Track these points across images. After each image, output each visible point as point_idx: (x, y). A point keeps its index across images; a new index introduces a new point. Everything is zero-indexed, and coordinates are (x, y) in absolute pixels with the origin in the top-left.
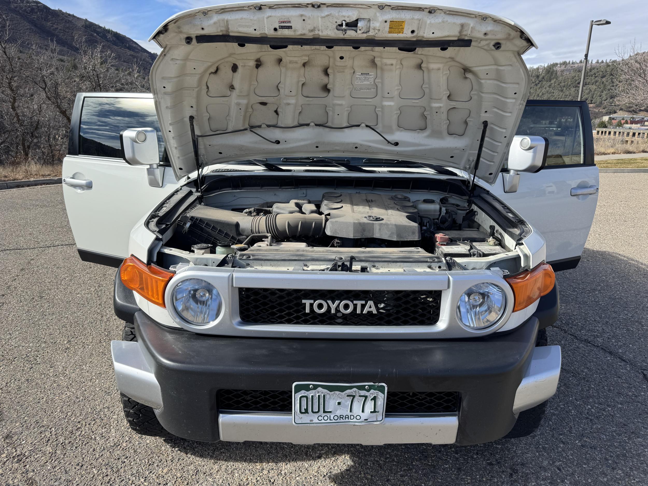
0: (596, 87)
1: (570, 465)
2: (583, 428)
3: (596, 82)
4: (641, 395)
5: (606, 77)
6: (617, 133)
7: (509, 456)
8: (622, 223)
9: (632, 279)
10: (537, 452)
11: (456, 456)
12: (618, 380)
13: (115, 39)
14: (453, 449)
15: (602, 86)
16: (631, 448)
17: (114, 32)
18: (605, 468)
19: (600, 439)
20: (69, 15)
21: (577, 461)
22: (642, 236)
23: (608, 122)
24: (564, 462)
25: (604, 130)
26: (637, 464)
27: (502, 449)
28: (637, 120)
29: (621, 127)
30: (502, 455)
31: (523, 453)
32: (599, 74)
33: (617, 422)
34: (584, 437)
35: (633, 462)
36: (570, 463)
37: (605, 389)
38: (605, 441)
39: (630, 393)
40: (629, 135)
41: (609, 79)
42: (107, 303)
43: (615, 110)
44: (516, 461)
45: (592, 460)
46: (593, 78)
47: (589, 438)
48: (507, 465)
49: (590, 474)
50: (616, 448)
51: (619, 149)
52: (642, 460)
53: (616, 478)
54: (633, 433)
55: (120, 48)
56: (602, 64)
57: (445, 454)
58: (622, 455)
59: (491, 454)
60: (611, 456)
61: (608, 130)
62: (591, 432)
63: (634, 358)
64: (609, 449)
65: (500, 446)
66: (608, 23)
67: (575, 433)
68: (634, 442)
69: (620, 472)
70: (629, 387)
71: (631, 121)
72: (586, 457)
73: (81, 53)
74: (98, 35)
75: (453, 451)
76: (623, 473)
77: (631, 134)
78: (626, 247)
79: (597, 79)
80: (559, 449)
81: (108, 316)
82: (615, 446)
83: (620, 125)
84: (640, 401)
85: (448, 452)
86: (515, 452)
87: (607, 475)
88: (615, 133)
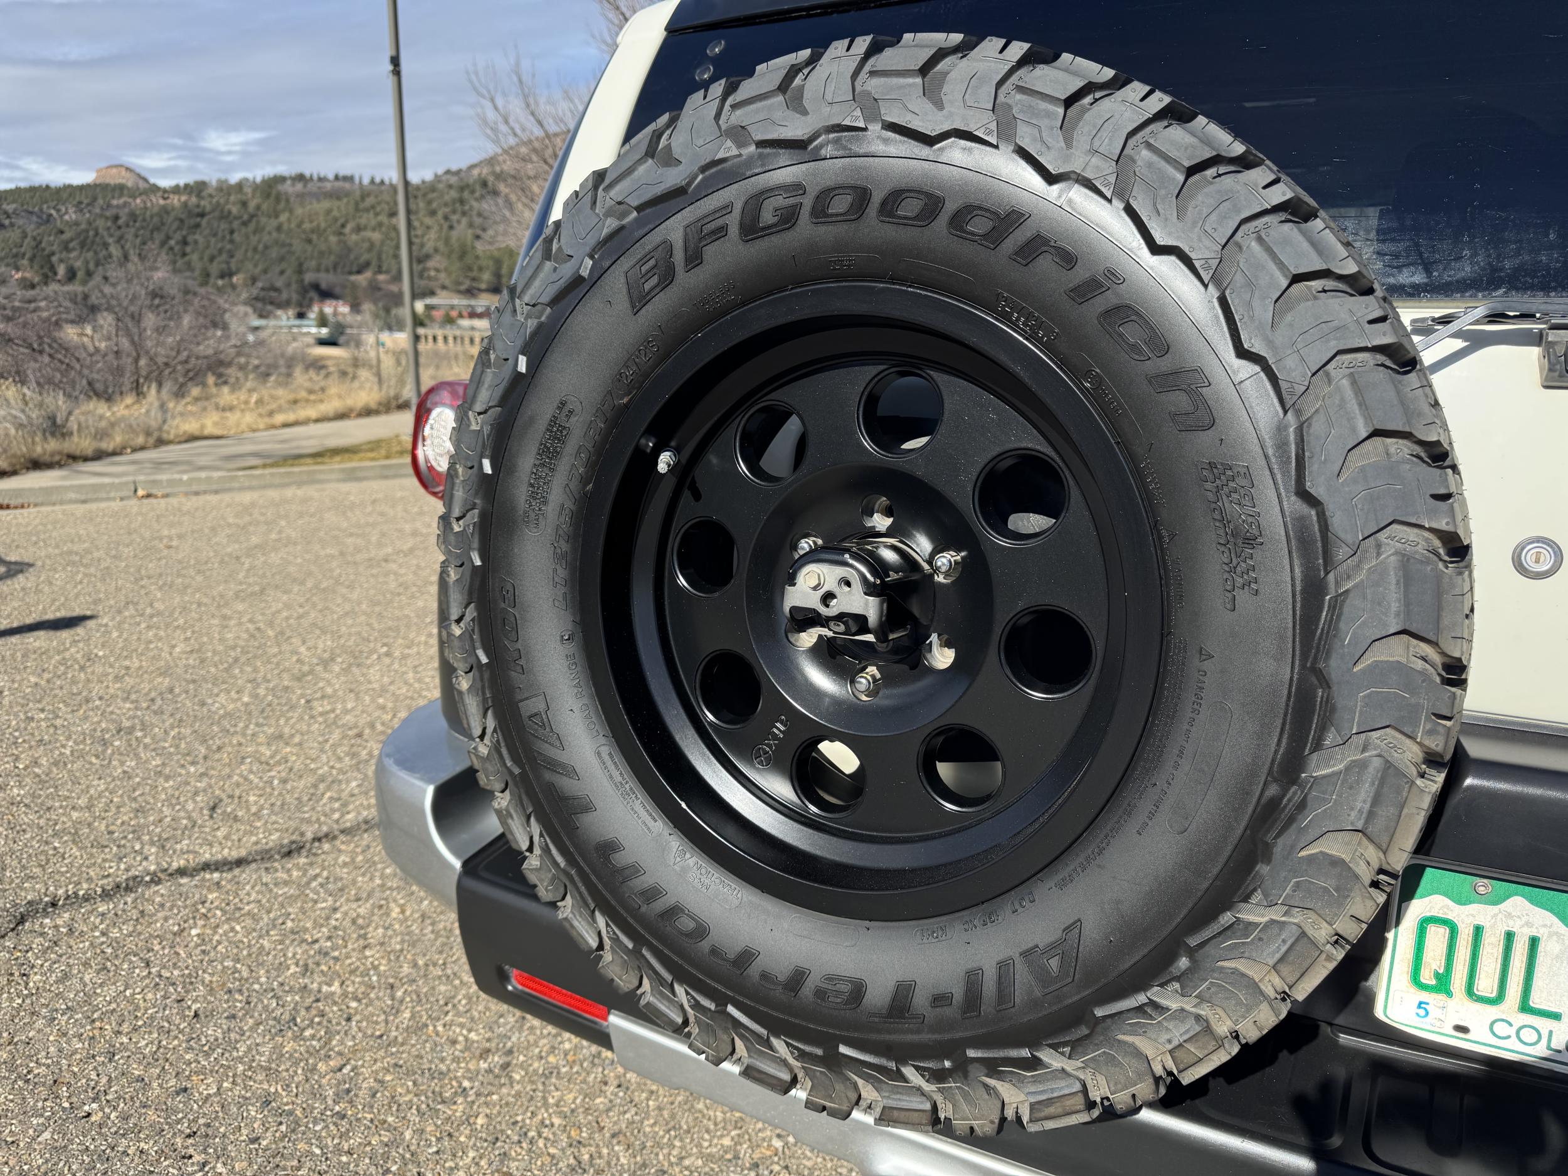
6: (450, 339)
23: (425, 314)
28: (478, 310)
29: (453, 326)
32: (380, 207)
43: (433, 288)
61: (429, 332)
71: (468, 312)
88: (445, 338)
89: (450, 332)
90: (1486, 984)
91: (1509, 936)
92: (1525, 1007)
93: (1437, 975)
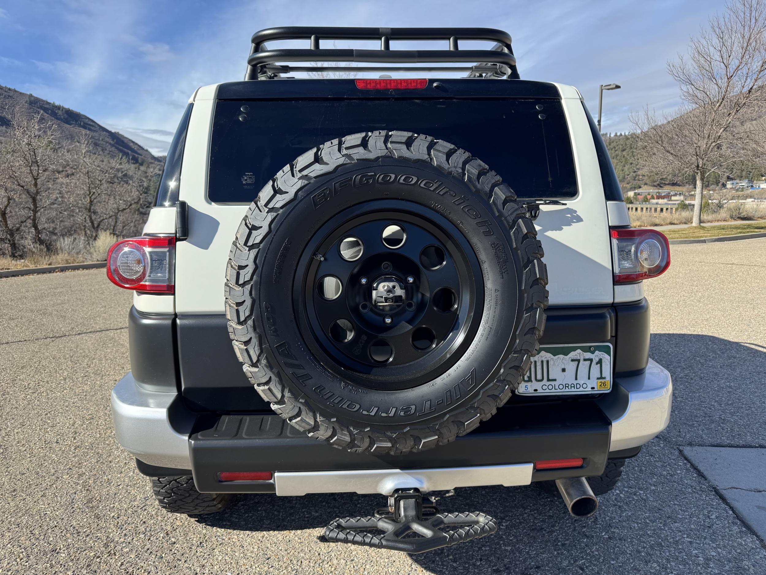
0: (618, 161)
1: (595, 563)
2: (611, 517)
3: (617, 156)
4: (678, 474)
5: (627, 151)
6: (644, 209)
7: (521, 559)
8: (650, 293)
9: (663, 350)
10: (555, 550)
11: (455, 565)
12: (650, 459)
13: (66, 116)
14: (451, 557)
15: (623, 160)
16: (667, 536)
17: (65, 108)
18: (637, 563)
19: (631, 528)
20: (10, 89)
21: (604, 557)
22: (673, 305)
23: (633, 197)
24: (587, 559)
25: (630, 206)
26: (674, 553)
27: (512, 551)
28: (663, 195)
29: (647, 203)
30: (512, 558)
31: (537, 555)
32: (618, 147)
33: (651, 506)
34: (611, 527)
35: (669, 551)
36: (596, 560)
37: (635, 470)
38: (637, 530)
39: (665, 473)
40: (656, 210)
41: (629, 152)
42: (10, 414)
43: (640, 185)
44: (530, 564)
45: (621, 554)
46: (613, 151)
47: (618, 528)
48: (517, 570)
49: (619, 570)
50: (650, 536)
51: (645, 221)
52: (680, 549)
53: (650, 572)
54: (669, 517)
55: (73, 127)
56: (621, 137)
57: (440, 563)
58: (658, 545)
59: (498, 558)
60: (644, 548)
61: (634, 206)
62: (619, 521)
63: (668, 433)
64: (642, 539)
65: (509, 548)
66: (618, 87)
67: (601, 524)
68: (670, 528)
69: (655, 565)
70: (662, 466)
71: (657, 196)
72: (614, 552)
73: (13, 125)
74: (46, 112)
75: (451, 559)
76: (659, 566)
77: (659, 209)
78: (656, 317)
79: (617, 152)
80: (582, 544)
81: (9, 429)
82: (648, 534)
83: (646, 200)
84: (676, 480)
85: (444, 561)
86: (528, 553)
87: (639, 571)
88: (642, 209)
89: (644, 206)
90: (539, 377)
91: (542, 362)
92: (549, 380)
93: (528, 377)
